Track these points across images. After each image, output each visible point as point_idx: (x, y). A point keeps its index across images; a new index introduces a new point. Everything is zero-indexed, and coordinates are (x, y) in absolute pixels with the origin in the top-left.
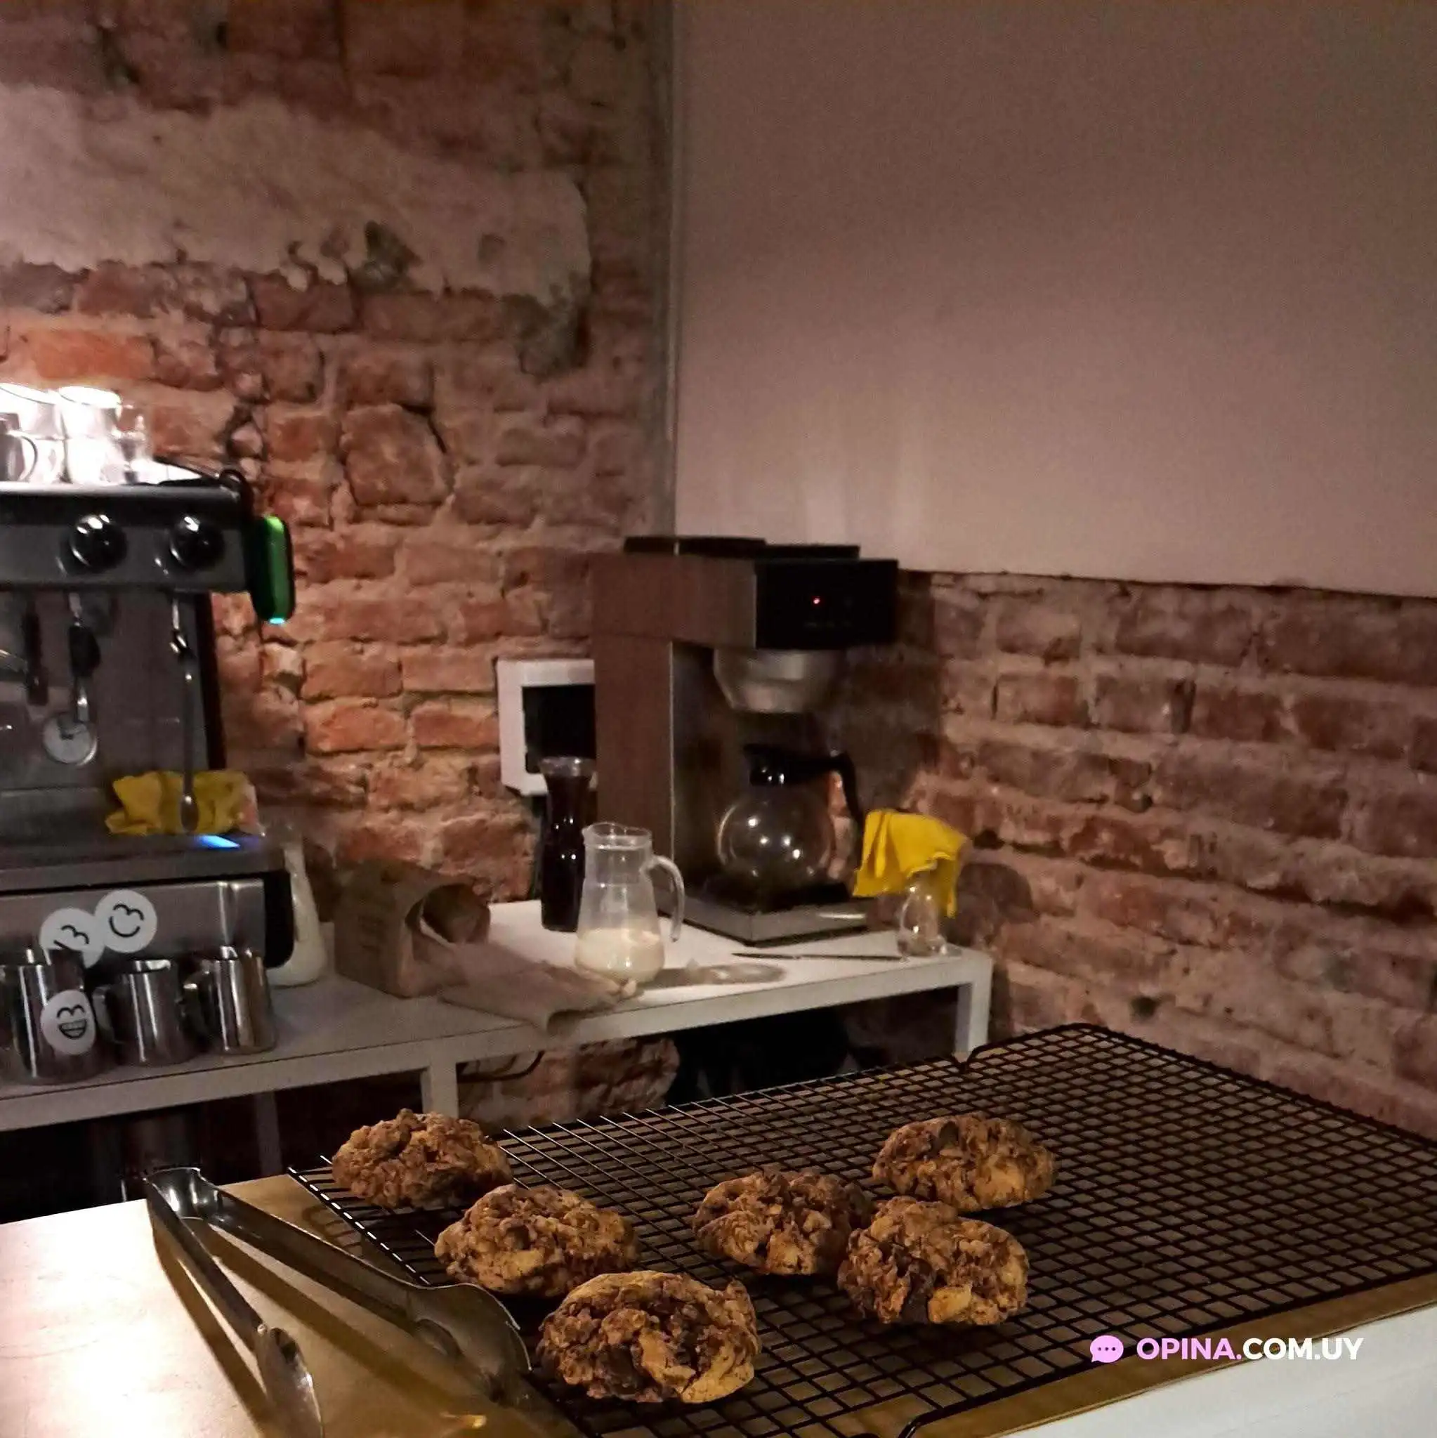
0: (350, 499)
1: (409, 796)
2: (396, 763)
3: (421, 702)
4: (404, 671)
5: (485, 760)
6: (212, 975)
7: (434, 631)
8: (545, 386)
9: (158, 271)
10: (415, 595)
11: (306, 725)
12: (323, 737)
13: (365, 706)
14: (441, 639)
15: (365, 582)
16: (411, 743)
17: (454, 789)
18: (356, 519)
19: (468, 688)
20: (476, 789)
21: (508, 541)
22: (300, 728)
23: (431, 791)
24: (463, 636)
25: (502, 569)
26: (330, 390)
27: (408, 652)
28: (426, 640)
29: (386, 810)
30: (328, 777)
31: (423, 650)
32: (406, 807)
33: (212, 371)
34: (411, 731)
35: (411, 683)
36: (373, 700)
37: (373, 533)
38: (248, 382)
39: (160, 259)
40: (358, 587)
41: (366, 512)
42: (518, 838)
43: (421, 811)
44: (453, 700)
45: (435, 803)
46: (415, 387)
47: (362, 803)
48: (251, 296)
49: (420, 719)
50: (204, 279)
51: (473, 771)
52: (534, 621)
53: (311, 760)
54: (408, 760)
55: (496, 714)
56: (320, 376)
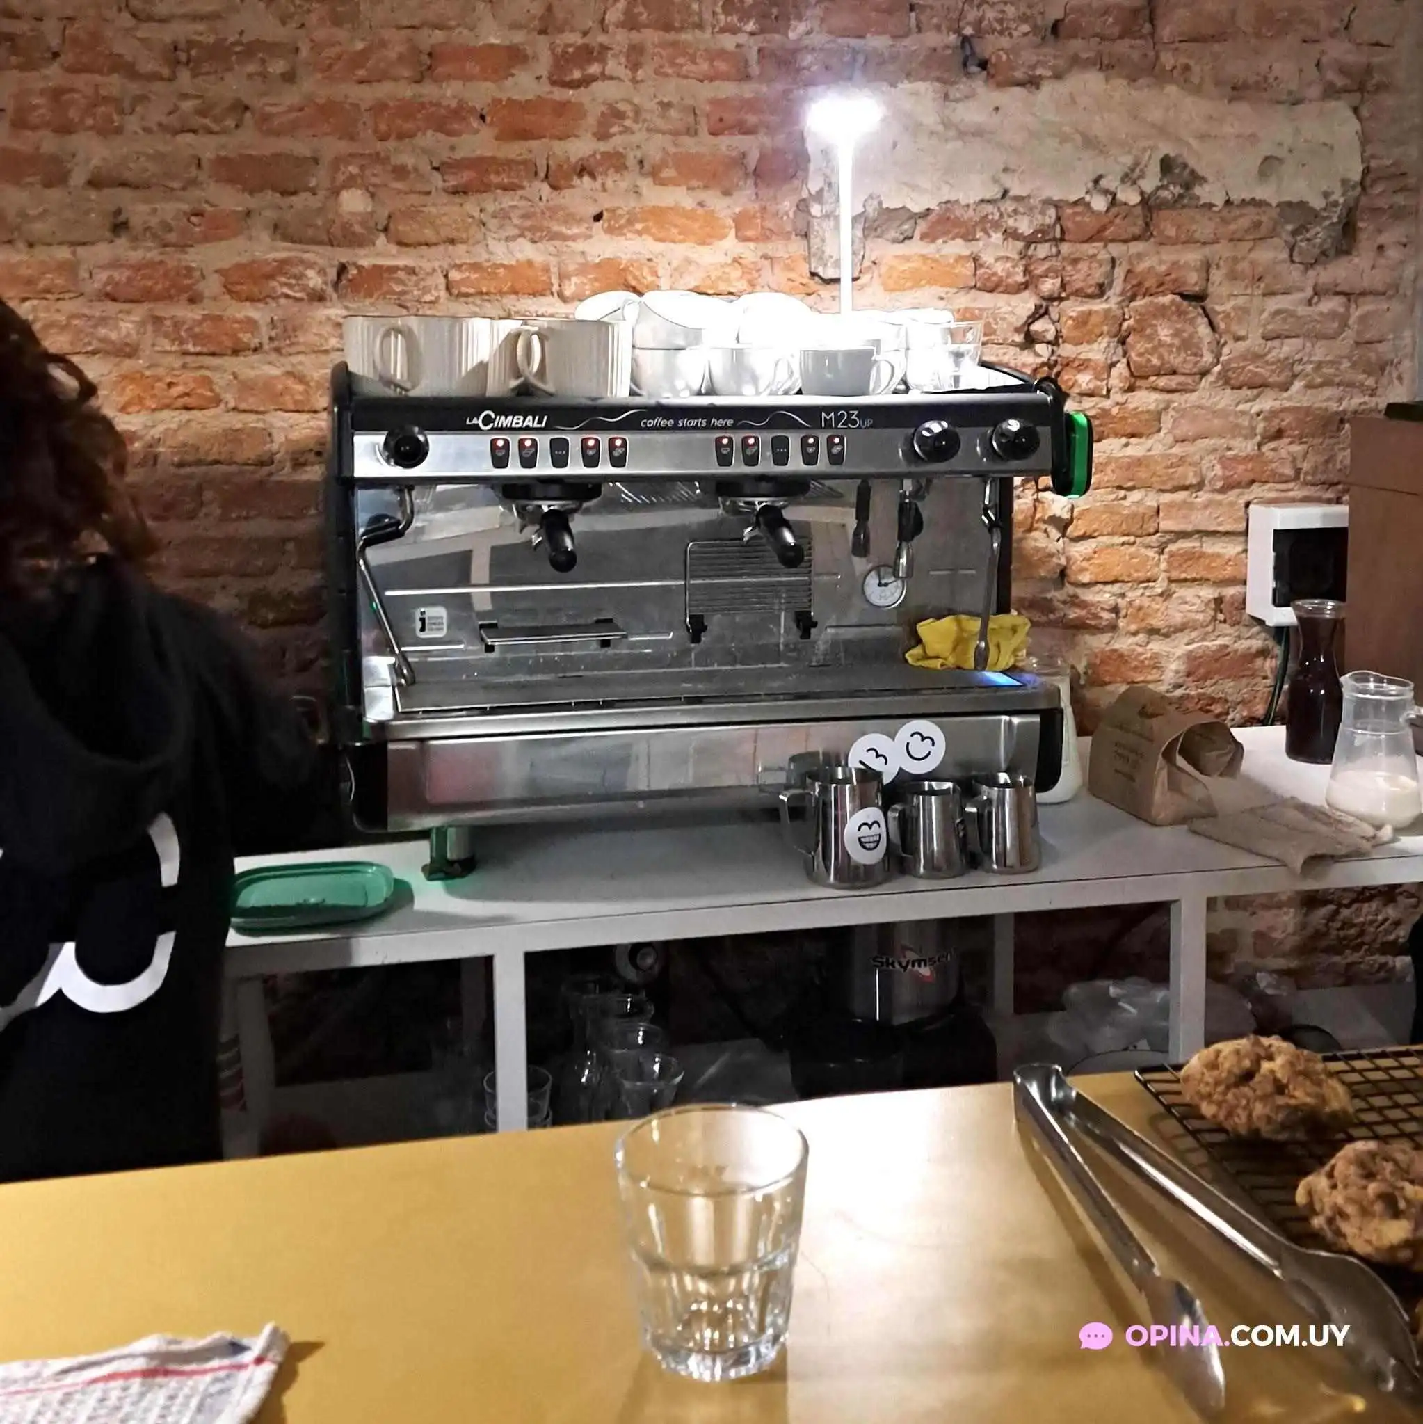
0: (1126, 373)
1: (1156, 622)
2: (1148, 593)
3: (1174, 541)
4: (1161, 514)
5: (1230, 592)
6: (990, 801)
7: (1192, 480)
8: (1311, 273)
9: (984, 205)
10: (1177, 450)
11: (1068, 559)
12: (1083, 570)
13: (1123, 544)
14: (1200, 486)
15: (1133, 440)
16: (1163, 575)
17: (1200, 617)
18: (1131, 389)
19: (1220, 529)
20: (1221, 617)
21: (1267, 403)
22: (1063, 561)
23: (1178, 618)
24: (1219, 484)
25: (1261, 427)
26: (1118, 286)
27: (1166, 498)
28: (1185, 488)
29: (1135, 634)
30: (1084, 605)
31: (1181, 496)
32: (1153, 632)
33: (1020, 278)
34: (1163, 565)
35: (1165, 525)
36: (1132, 539)
37: (1145, 400)
38: (1049, 286)
39: (988, 197)
40: (1126, 445)
41: (1139, 383)
42: (1259, 662)
43: (1167, 636)
44: (1204, 539)
45: (1181, 629)
46: (1193, 281)
47: (1113, 628)
48: (1058, 219)
49: (1172, 555)
50: (1021, 210)
51: (1219, 601)
52: (1288, 471)
53: (1069, 589)
54: (1159, 591)
55: (1245, 551)
56: (1110, 275)
